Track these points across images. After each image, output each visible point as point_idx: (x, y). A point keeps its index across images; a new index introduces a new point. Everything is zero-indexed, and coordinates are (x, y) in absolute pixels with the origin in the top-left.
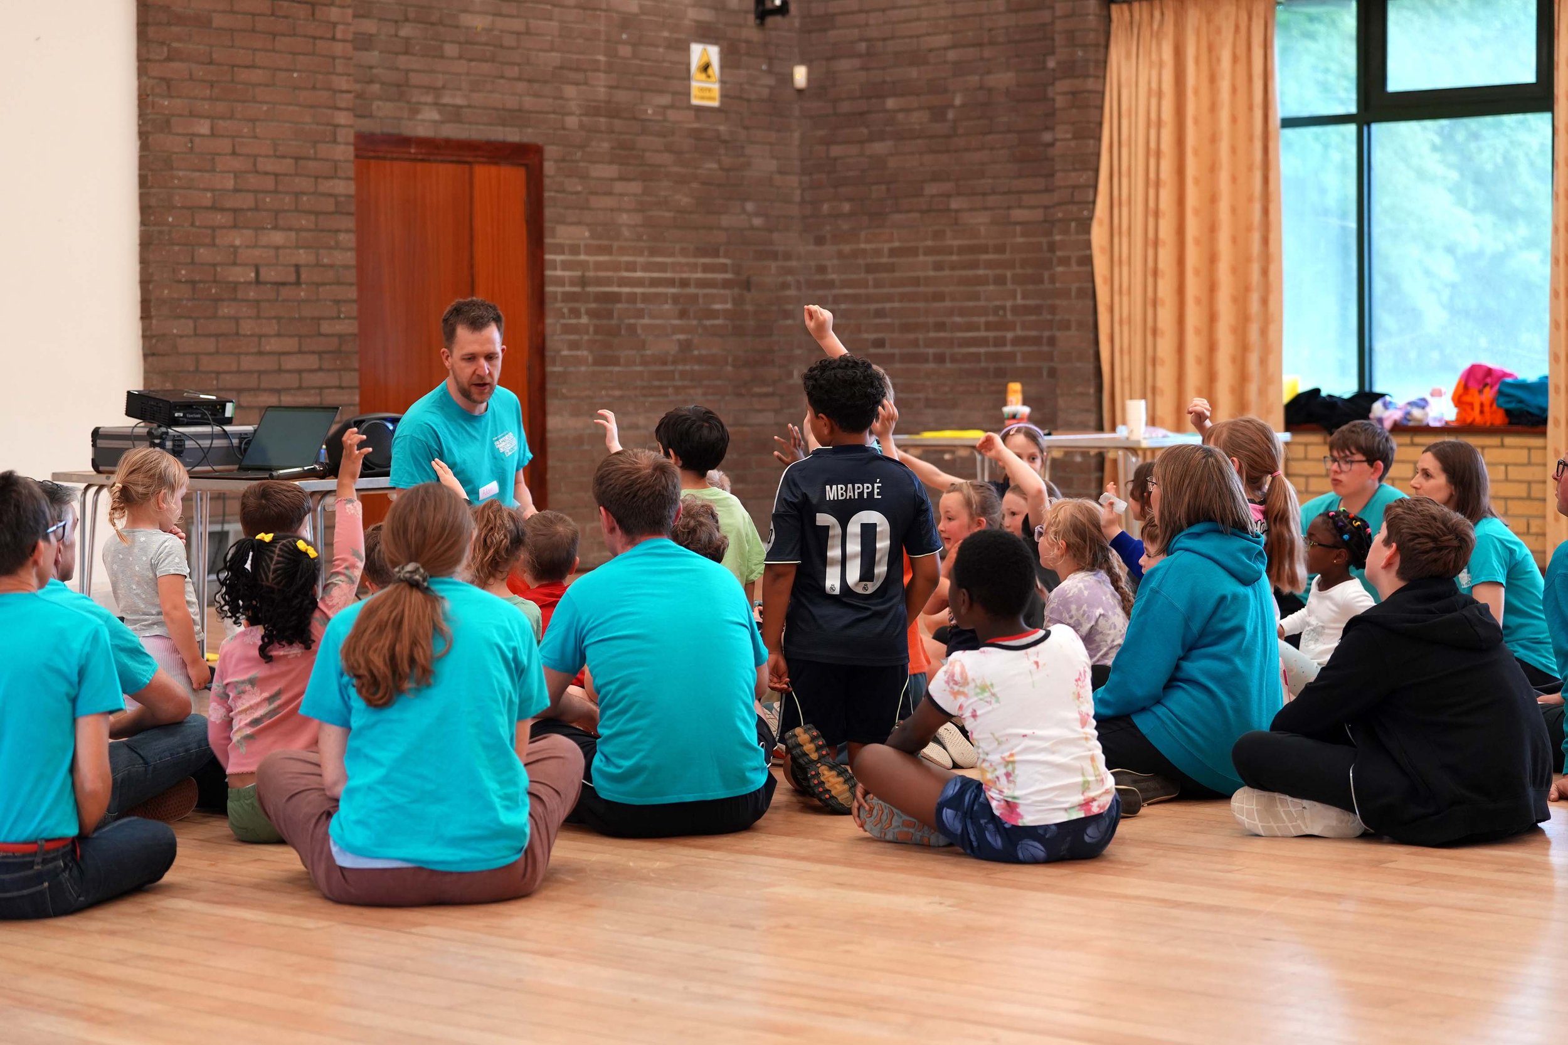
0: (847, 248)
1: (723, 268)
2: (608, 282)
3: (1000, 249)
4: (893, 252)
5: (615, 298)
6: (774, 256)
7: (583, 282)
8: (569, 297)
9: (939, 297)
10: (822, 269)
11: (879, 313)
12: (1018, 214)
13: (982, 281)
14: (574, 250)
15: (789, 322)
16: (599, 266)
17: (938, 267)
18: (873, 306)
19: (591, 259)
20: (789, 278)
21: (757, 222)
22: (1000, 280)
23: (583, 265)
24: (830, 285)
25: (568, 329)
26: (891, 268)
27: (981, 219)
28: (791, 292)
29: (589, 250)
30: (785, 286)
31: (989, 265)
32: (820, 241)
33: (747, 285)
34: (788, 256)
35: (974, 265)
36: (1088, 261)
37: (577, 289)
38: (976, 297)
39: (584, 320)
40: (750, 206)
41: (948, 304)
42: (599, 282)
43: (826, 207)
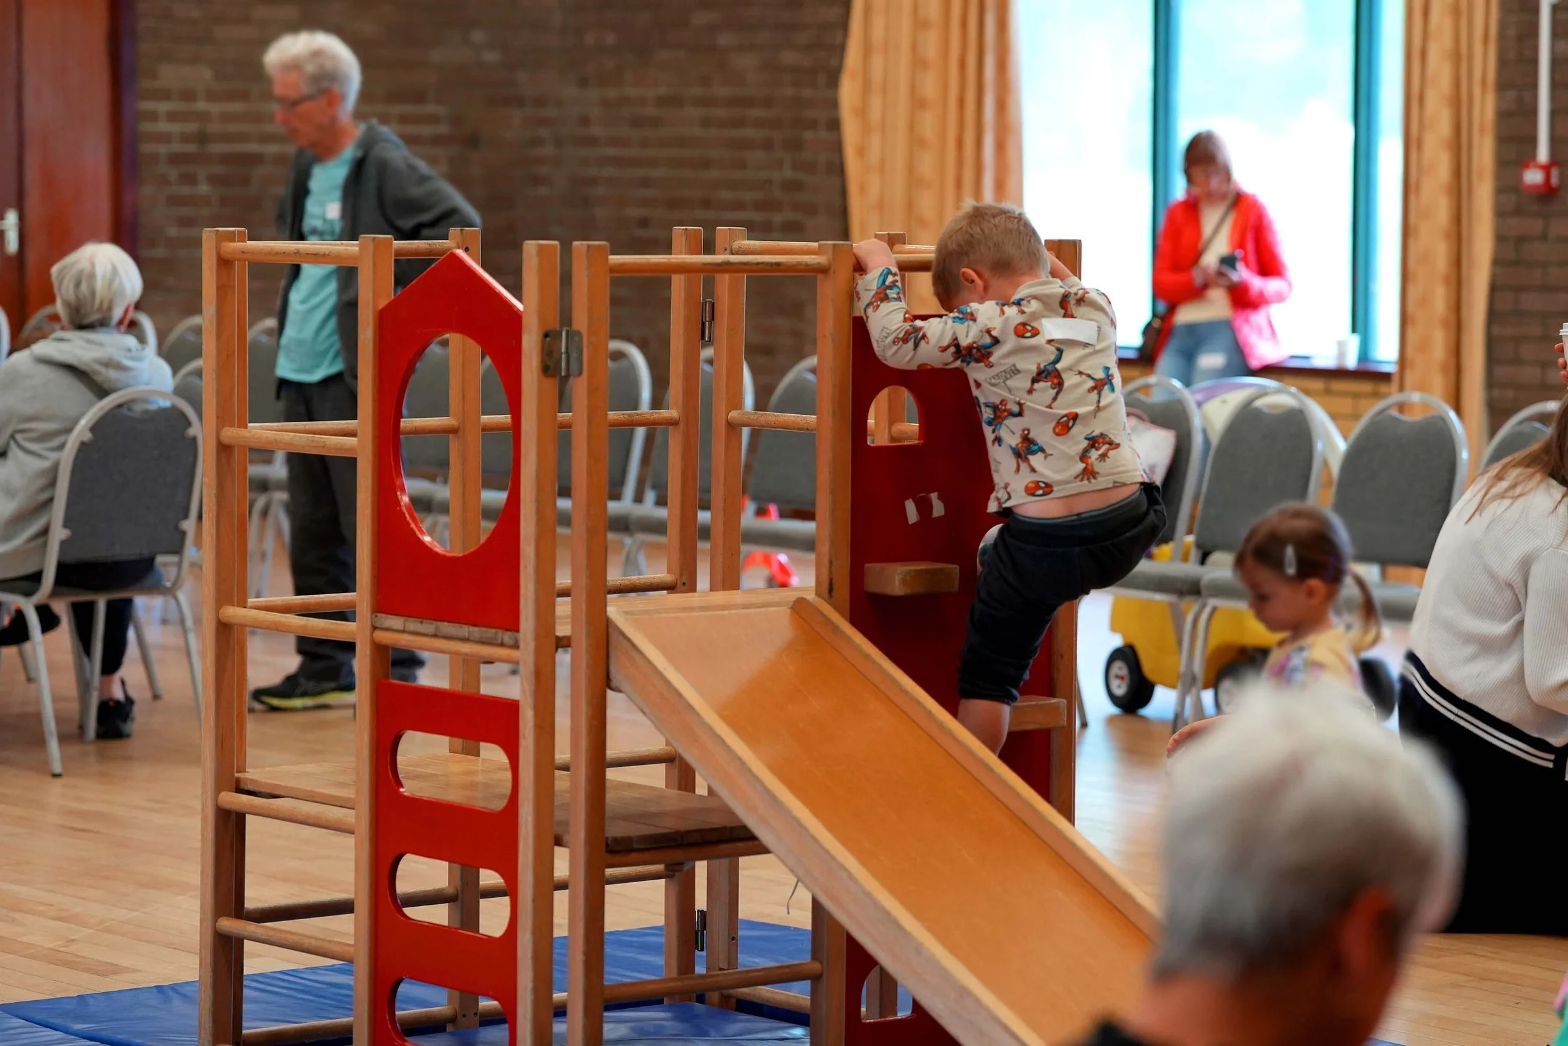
0: (612, 93)
1: (434, 119)
2: (243, 138)
3: (768, 103)
4: (662, 102)
5: (255, 159)
6: (519, 102)
7: (202, 138)
8: (176, 159)
9: (705, 164)
10: (585, 121)
11: (646, 183)
12: (789, 57)
13: (747, 144)
14: (188, 95)
15: (543, 191)
16: (226, 117)
17: (706, 123)
18: (638, 173)
19: (215, 108)
20: (544, 132)
21: (491, 57)
22: (768, 145)
23: (204, 117)
24: (592, 141)
25: (174, 201)
26: (656, 122)
27: (747, 62)
28: (548, 150)
29: (211, 96)
30: (537, 142)
31: (759, 123)
32: (583, 83)
33: (473, 141)
34: (540, 102)
35: (740, 123)
36: (835, 125)
37: (191, 148)
38: (742, 165)
39: (204, 188)
40: (478, 36)
41: (714, 174)
42: (227, 138)
43: (590, 39)
